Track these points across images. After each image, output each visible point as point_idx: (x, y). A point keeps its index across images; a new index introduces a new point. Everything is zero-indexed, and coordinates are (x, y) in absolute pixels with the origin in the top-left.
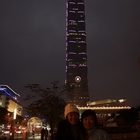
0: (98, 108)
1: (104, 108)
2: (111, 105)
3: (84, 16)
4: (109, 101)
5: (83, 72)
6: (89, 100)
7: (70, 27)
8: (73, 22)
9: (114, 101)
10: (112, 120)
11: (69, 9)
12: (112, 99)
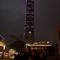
0: (38, 45)
1: (41, 45)
2: (44, 44)
3: (33, 6)
4: (43, 43)
5: (32, 30)
6: (34, 42)
7: (27, 10)
8: (29, 8)
9: (45, 42)
10: (44, 50)
11: (27, 3)
12: (44, 42)
